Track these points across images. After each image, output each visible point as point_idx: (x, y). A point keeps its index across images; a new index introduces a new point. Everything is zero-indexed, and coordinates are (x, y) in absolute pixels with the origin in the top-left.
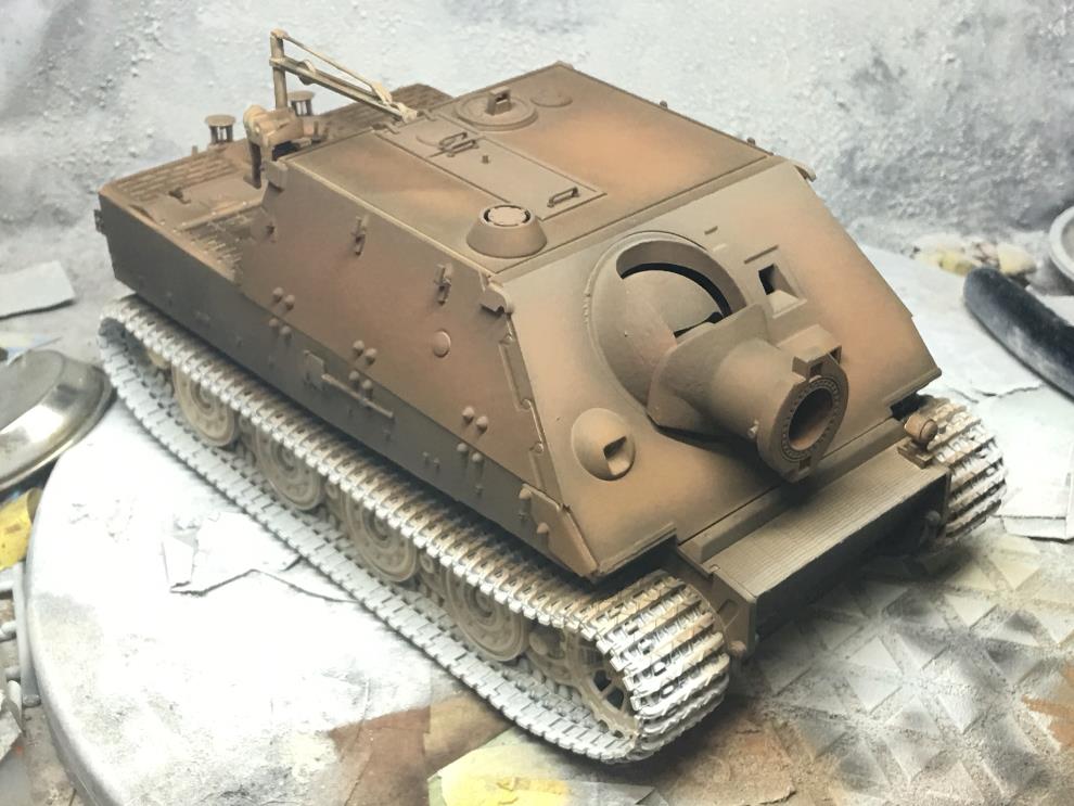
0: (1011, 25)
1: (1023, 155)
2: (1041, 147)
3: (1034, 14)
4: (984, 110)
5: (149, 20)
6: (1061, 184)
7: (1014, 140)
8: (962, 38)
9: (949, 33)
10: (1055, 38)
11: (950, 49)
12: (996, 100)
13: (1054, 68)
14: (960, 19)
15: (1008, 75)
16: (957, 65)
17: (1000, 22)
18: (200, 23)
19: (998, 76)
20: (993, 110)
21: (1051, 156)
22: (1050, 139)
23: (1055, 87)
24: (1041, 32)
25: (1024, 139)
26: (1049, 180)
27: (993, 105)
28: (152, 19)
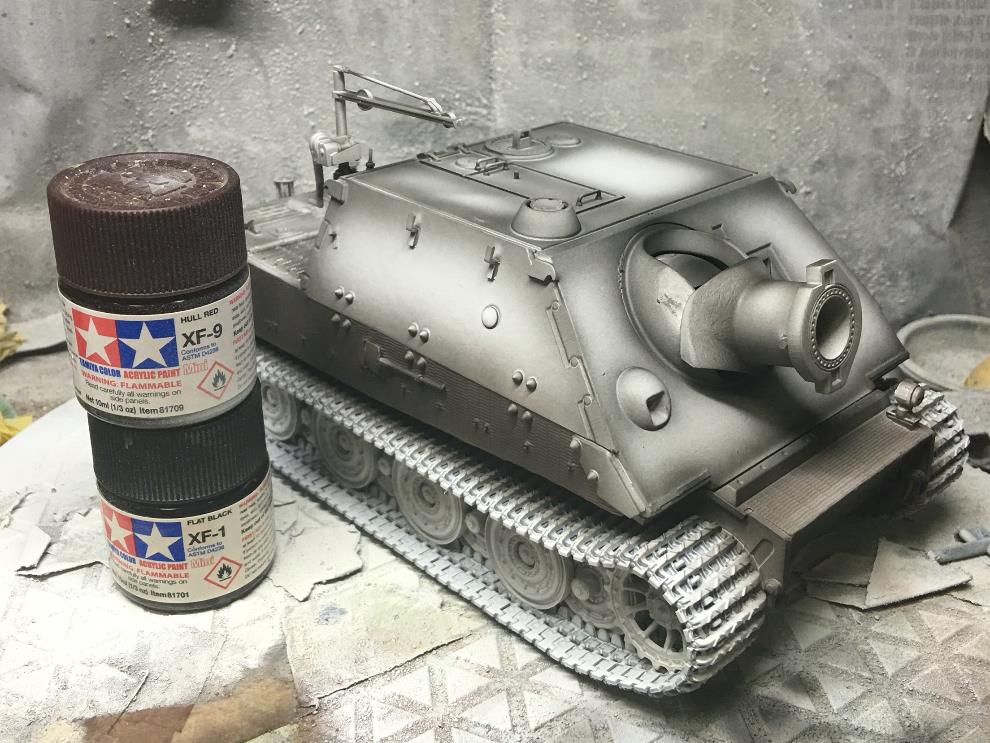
0: (860, 166)
1: (869, 275)
2: (885, 268)
3: (878, 157)
4: (835, 236)
5: (145, 129)
6: (902, 301)
7: (862, 263)
8: (817, 174)
9: (806, 170)
10: (897, 176)
11: (806, 183)
12: (846, 228)
13: (897, 202)
14: (816, 158)
15: (857, 208)
16: (813, 196)
17: (850, 162)
18: (188, 134)
19: (849, 207)
20: (844, 237)
21: (893, 278)
22: (892, 262)
23: (897, 219)
24: (886, 172)
25: (871, 262)
26: (893, 297)
27: (844, 232)
28: (148, 128)
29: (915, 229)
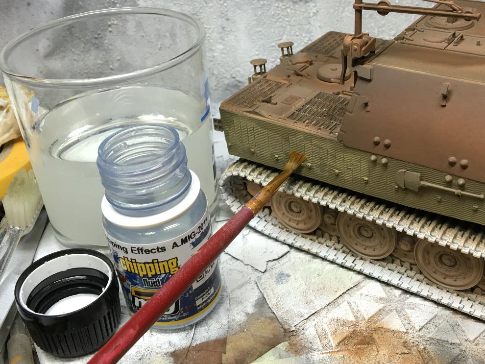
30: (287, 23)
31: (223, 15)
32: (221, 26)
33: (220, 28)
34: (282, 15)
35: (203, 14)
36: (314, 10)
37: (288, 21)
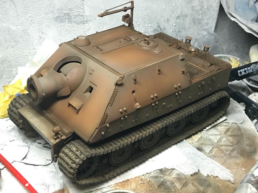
0: (189, 17)
3: (194, 14)
8: (178, 20)
9: (175, 19)
10: (199, 19)
11: (175, 23)
13: (199, 26)
14: (177, 16)
15: (189, 28)
16: (177, 26)
17: (186, 16)
22: (200, 43)
24: (196, 18)
27: (186, 35)
29: (205, 33)
30: (74, 34)
31: (40, 31)
32: (39, 36)
33: (39, 37)
34: (71, 30)
35: (29, 30)
36: (88, 27)
37: (74, 33)
